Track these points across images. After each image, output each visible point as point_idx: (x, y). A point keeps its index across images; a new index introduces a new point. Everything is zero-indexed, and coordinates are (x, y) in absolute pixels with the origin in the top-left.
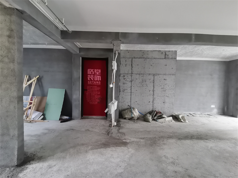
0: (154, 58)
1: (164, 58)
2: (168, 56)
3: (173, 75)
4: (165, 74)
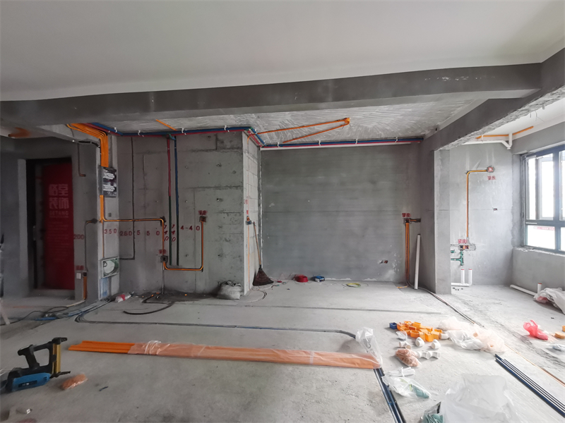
0: (193, 151)
1: (214, 148)
3: (237, 187)
4: (219, 187)
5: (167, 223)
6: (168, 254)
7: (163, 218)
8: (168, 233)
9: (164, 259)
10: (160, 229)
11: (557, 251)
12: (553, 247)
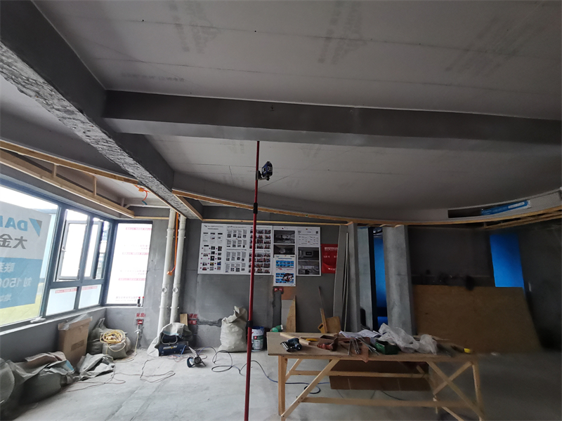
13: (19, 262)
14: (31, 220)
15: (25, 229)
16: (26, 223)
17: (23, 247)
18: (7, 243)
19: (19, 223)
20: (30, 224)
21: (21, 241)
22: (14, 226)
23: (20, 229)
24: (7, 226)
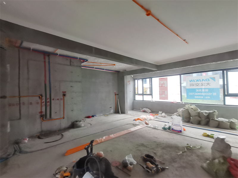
0: (59, 64)
1: (69, 64)
2: (73, 63)
3: (79, 82)
4: (71, 81)
5: (44, 98)
6: (44, 113)
7: (41, 95)
8: (45, 102)
9: (42, 116)
10: (39, 101)
11: (143, 100)
12: (142, 100)
13: (209, 89)
14: (210, 78)
15: (209, 80)
16: (208, 79)
17: (210, 85)
18: (203, 85)
19: (206, 79)
20: (210, 79)
21: (208, 84)
22: (204, 81)
23: (207, 81)
24: (202, 81)
